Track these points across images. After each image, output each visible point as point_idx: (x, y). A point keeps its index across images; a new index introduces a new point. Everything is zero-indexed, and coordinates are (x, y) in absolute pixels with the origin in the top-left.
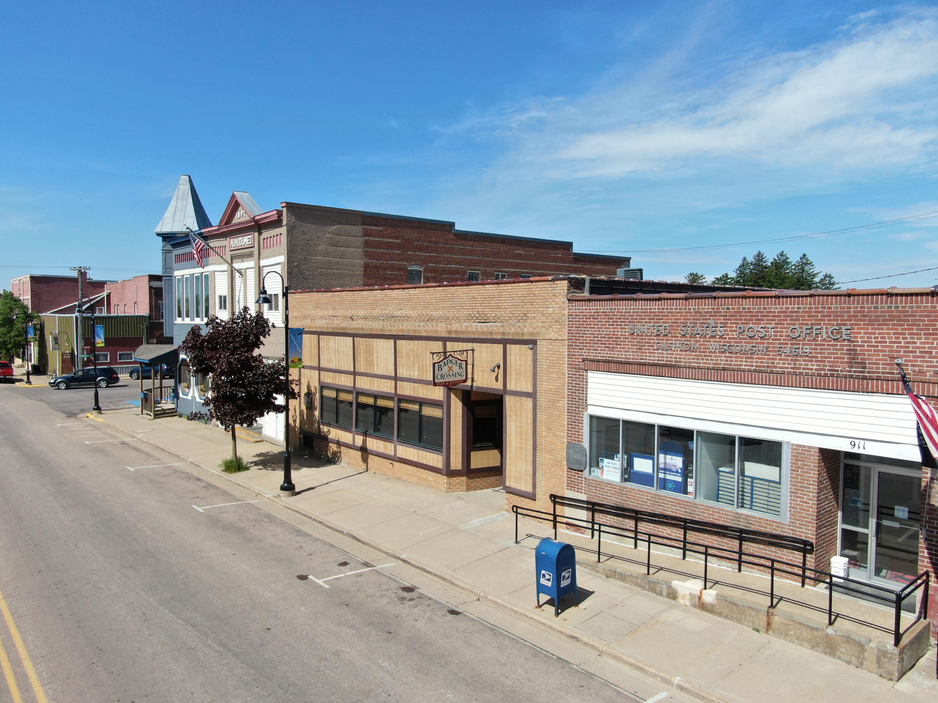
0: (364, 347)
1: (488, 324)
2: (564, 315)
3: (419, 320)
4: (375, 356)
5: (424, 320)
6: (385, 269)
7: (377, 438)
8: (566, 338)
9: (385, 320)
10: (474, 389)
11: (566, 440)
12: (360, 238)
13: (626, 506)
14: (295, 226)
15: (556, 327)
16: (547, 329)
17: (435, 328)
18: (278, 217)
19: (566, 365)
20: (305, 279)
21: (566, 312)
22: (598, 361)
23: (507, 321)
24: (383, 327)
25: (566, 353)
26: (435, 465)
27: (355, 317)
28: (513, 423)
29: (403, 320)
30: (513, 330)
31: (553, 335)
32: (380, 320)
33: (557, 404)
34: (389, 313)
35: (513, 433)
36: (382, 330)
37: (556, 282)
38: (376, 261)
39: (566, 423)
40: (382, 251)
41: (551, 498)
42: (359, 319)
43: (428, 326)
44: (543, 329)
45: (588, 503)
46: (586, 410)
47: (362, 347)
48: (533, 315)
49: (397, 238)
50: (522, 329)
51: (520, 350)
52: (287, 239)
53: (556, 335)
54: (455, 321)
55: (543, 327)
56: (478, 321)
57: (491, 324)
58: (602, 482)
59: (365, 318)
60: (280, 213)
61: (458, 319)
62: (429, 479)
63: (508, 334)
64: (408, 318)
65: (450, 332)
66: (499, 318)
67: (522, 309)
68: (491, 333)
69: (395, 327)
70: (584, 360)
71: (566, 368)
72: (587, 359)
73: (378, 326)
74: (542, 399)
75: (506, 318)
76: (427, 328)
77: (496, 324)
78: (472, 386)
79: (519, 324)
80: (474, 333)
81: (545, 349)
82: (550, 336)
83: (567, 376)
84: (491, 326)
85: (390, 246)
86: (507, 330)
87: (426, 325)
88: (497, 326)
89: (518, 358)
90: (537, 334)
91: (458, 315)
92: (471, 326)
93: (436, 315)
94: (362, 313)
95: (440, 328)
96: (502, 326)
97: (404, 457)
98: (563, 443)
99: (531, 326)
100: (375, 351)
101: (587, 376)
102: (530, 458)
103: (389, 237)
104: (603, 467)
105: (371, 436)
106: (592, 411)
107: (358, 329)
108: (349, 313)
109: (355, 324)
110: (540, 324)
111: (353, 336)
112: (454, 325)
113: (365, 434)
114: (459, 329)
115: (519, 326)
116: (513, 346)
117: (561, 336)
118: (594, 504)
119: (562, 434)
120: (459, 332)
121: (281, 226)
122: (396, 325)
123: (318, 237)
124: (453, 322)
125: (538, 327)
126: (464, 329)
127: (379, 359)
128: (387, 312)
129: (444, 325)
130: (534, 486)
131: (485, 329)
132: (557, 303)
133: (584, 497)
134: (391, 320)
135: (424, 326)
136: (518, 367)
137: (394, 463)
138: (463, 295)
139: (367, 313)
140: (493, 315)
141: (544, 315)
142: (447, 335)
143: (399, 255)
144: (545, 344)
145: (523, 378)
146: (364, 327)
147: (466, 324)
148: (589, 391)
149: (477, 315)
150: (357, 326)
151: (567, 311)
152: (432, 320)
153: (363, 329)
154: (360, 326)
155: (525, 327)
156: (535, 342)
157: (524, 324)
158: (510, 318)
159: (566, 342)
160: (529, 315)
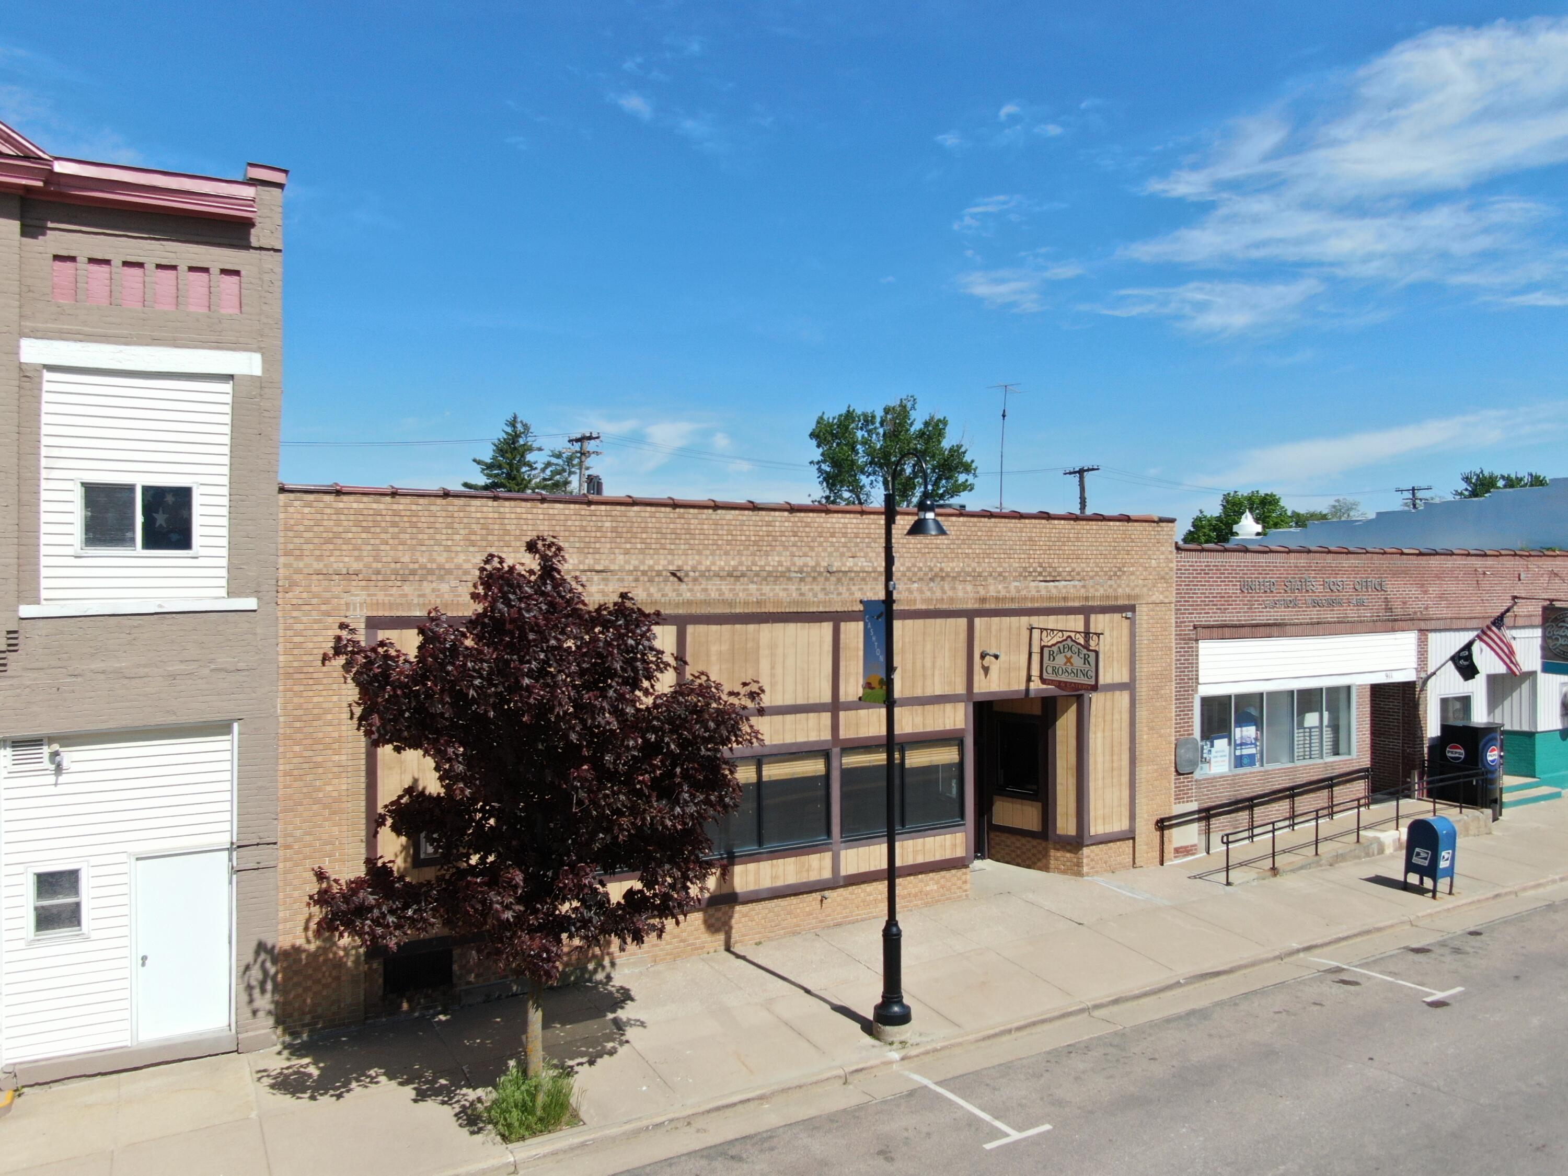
1: (1057, 584)
2: (1171, 570)
3: (910, 579)
5: (921, 579)
8: (1174, 600)
9: (809, 579)
11: (1173, 738)
15: (1161, 586)
16: (1149, 590)
19: (1174, 637)
21: (1173, 565)
22: (1213, 627)
23: (1092, 578)
24: (802, 594)
25: (1173, 621)
28: (1100, 734)
30: (1102, 591)
31: (1156, 597)
33: (1163, 692)
37: (1161, 524)
39: (1174, 714)
41: (1156, 825)
44: (1145, 589)
45: (1199, 811)
46: (1195, 690)
48: (1131, 569)
50: (1115, 590)
51: (1111, 621)
53: (1161, 597)
55: (1144, 586)
56: (1041, 578)
57: (1063, 583)
58: (1215, 778)
63: (1094, 597)
65: (983, 600)
66: (1078, 574)
67: (1115, 561)
68: (1064, 599)
69: (840, 594)
70: (1195, 627)
71: (1173, 641)
72: (1200, 626)
73: (782, 594)
74: (1143, 690)
75: (1091, 574)
76: (928, 594)
77: (1072, 583)
79: (1110, 582)
80: (1033, 599)
81: (1145, 618)
82: (1154, 598)
83: (1174, 650)
84: (1065, 587)
86: (1091, 593)
87: (925, 588)
88: (1075, 586)
90: (1137, 597)
91: (1001, 570)
92: (1027, 587)
95: (960, 594)
96: (1084, 586)
97: (862, 870)
98: (1170, 743)
99: (1128, 586)
100: (764, 652)
101: (1197, 647)
102: (1125, 779)
104: (1210, 759)
105: (749, 859)
106: (1205, 690)
110: (1140, 582)
111: (681, 621)
112: (992, 588)
113: (732, 860)
114: (1003, 593)
115: (1111, 586)
116: (1101, 616)
117: (1167, 597)
118: (1208, 810)
119: (1169, 731)
120: (1004, 599)
122: (842, 589)
124: (990, 580)
125: (1137, 586)
126: (1013, 593)
127: (779, 671)
129: (969, 588)
130: (1132, 817)
131: (1054, 592)
132: (1163, 553)
133: (1194, 806)
135: (921, 591)
136: (1107, 648)
137: (829, 893)
138: (1009, 534)
140: (1067, 569)
141: (1146, 569)
142: (977, 606)
144: (1145, 609)
145: (1115, 663)
147: (1016, 584)
148: (1201, 666)
149: (1039, 569)
150: (700, 596)
151: (1175, 564)
154: (714, 595)
155: (1119, 586)
156: (1132, 608)
157: (1118, 581)
158: (1097, 574)
159: (1173, 605)
160: (1125, 569)
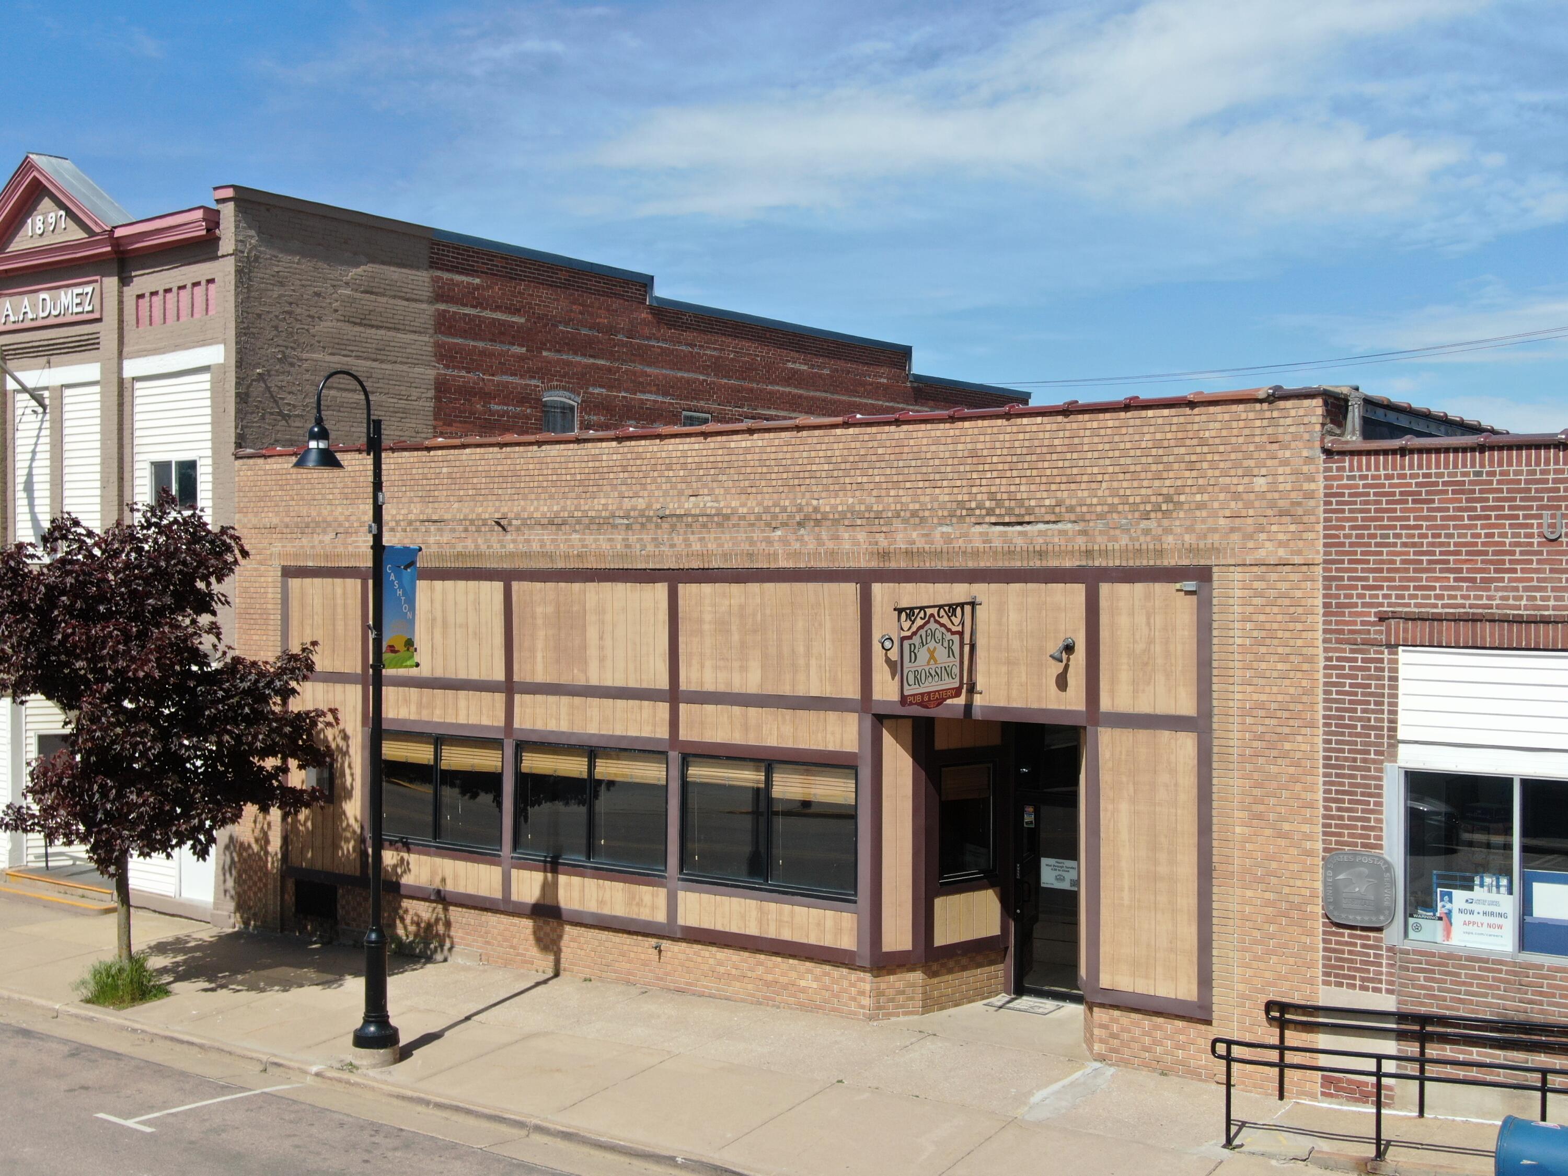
0: (550, 609)
1: (1028, 528)
2: (1310, 495)
3: (768, 525)
4: (592, 633)
5: (785, 524)
6: (487, 397)
7: (601, 873)
8: (1320, 558)
9: (637, 527)
10: (977, 715)
11: (1320, 846)
12: (424, 306)
13: (1538, 1018)
14: (257, 258)
15: (1282, 530)
16: (1250, 537)
17: (830, 545)
18: (208, 230)
19: (1320, 635)
20: (286, 417)
21: (1319, 486)
22: (1438, 619)
23: (1101, 516)
24: (628, 546)
25: (1319, 601)
26: (828, 941)
27: (514, 522)
28: (1124, 807)
29: (704, 526)
30: (1124, 540)
31: (1268, 551)
32: (614, 526)
33: (1287, 746)
34: (649, 507)
35: (1124, 835)
36: (622, 556)
37: (1282, 404)
38: (463, 373)
39: (1320, 795)
40: (481, 345)
41: (1267, 1012)
42: (531, 527)
43: (800, 539)
44: (1236, 537)
45: (1401, 1017)
46: (1393, 757)
47: (539, 610)
48: (1198, 497)
49: (516, 311)
50: (1159, 539)
51: (1148, 597)
52: (237, 295)
53: (1281, 552)
54: (905, 521)
55: (1233, 530)
56: (993, 520)
57: (1041, 526)
58: (1450, 956)
59: (557, 523)
60: (212, 219)
61: (917, 518)
62: (803, 983)
63: (1104, 553)
64: (723, 519)
65: (885, 555)
66: (1071, 509)
67: (1157, 483)
68: (1041, 554)
69: (672, 546)
70: (1382, 619)
71: (1320, 643)
72: (1395, 616)
73: (605, 546)
74: (1231, 733)
75: (1099, 509)
76: (797, 546)
77: (1060, 526)
78: (968, 707)
79: (1144, 524)
80: (976, 554)
81: (1238, 593)
82: (1261, 554)
83: (1322, 663)
84: (1041, 533)
85: (502, 332)
86: (1101, 541)
87: (791, 537)
88: (1062, 533)
89: (1141, 619)
90: (1214, 550)
91: (917, 506)
92: (966, 535)
93: (834, 507)
94: (543, 508)
95: (847, 546)
96: (1084, 532)
97: (706, 925)
98: (1310, 853)
99: (1190, 529)
100: (591, 618)
101: (1396, 661)
102: (1188, 901)
103: (498, 308)
104: (1449, 914)
105: (576, 870)
106: (1414, 758)
107: (527, 555)
108: (489, 510)
109: (514, 541)
110: (1222, 521)
111: (507, 577)
112: (900, 536)
113: (553, 865)
114: (920, 544)
115: (1147, 532)
116: (1124, 588)
117: (1299, 553)
118: (1424, 1019)
119: (1306, 828)
120: (920, 553)
121: (217, 258)
122: (678, 540)
123: (318, 294)
124: (897, 524)
125: (1215, 530)
126: (939, 544)
127: (608, 643)
128: (641, 503)
129: (861, 536)
130: (1205, 980)
131: (1019, 542)
132: (1285, 463)
133: (1388, 1003)
134: (658, 526)
135: (784, 541)
136: (1140, 647)
137: (665, 944)
138: (933, 448)
139: (564, 509)
140: (1047, 502)
141: (1236, 496)
142: (874, 564)
143: (521, 358)
144: (1238, 576)
145: (1160, 678)
146: (549, 548)
147: (945, 529)
148: (1403, 702)
149: (988, 504)
150: (522, 548)
151: (1321, 483)
152: (818, 523)
153: (551, 556)
154: (536, 547)
155: (1168, 531)
156: (1203, 574)
157: (1165, 522)
158: (1113, 509)
159: (1319, 570)
160: (1183, 498)
